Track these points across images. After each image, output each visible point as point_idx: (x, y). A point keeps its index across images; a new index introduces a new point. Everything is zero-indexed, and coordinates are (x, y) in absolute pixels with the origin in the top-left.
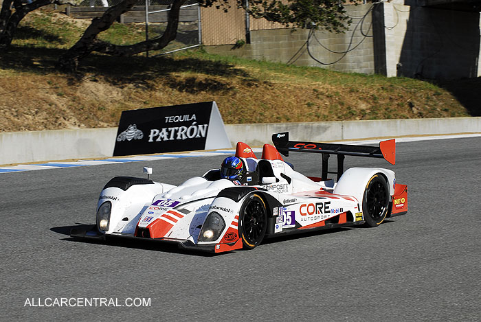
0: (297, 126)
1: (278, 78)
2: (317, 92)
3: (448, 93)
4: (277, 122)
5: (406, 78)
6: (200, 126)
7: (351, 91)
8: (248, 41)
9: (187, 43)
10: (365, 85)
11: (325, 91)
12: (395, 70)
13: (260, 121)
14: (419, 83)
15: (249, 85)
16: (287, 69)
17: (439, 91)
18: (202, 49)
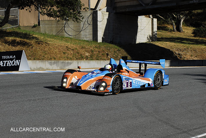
0: (59, 62)
1: (51, 41)
2: (68, 47)
3: (123, 50)
4: (50, 60)
5: (106, 43)
6: (17, 61)
7: (82, 48)
8: (39, 25)
9: (13, 25)
10: (89, 45)
11: (71, 47)
12: (101, 40)
13: (43, 59)
14: (111, 45)
15: (39, 44)
16: (55, 37)
17: (120, 49)
18: (19, 27)
